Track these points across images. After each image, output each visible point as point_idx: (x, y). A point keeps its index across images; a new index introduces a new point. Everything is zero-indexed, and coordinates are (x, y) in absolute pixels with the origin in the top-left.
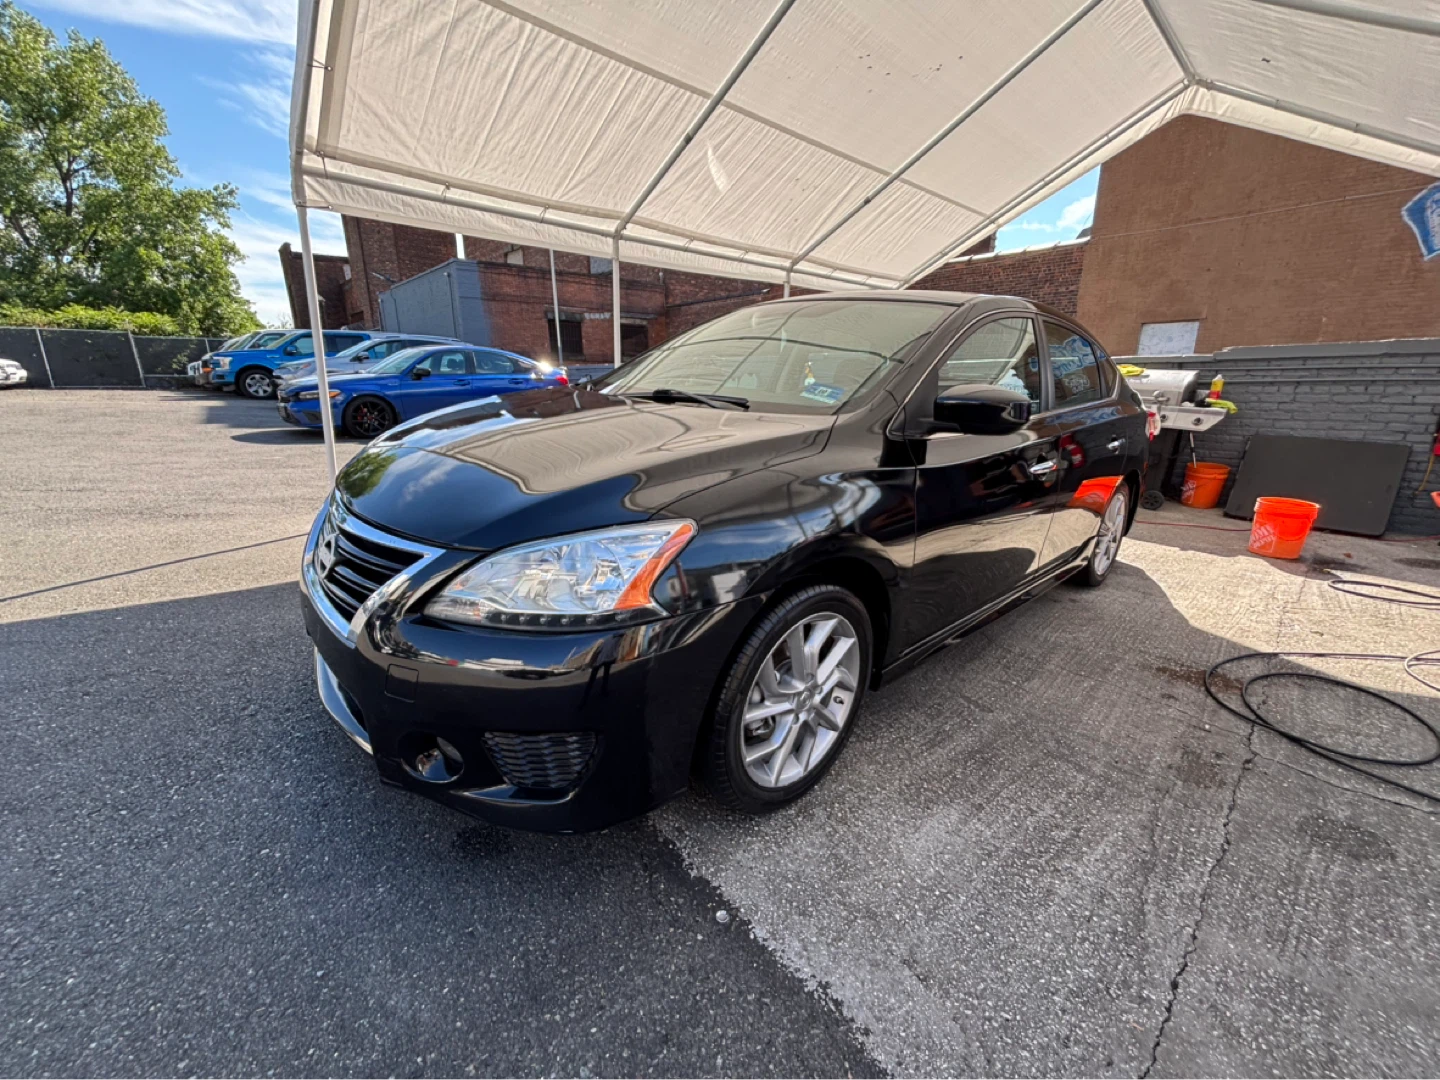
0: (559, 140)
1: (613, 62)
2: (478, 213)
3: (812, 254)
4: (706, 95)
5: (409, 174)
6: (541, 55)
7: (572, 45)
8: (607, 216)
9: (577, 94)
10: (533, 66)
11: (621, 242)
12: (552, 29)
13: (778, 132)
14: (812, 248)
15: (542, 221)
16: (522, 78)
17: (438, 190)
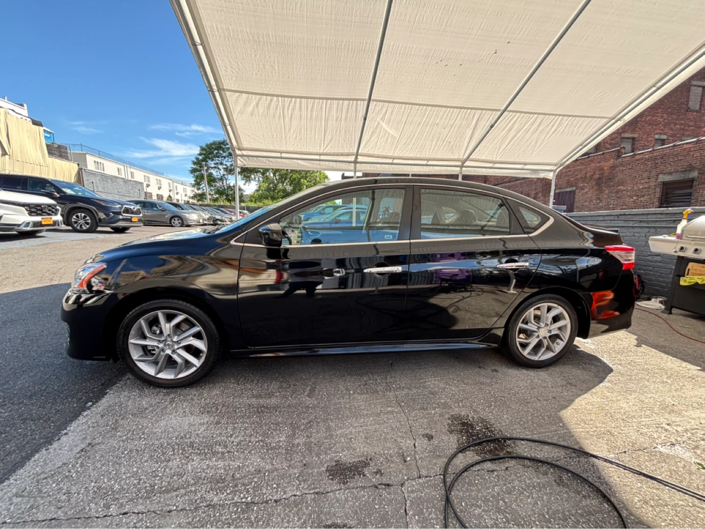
0: (311, 131)
1: (316, 100)
2: (296, 161)
3: (471, 157)
4: (364, 100)
5: (267, 151)
6: (289, 105)
7: (298, 100)
8: (348, 155)
9: (309, 115)
10: (288, 110)
11: (358, 165)
12: (288, 97)
13: (411, 106)
14: (471, 154)
15: (320, 160)
16: (287, 114)
17: (278, 155)
